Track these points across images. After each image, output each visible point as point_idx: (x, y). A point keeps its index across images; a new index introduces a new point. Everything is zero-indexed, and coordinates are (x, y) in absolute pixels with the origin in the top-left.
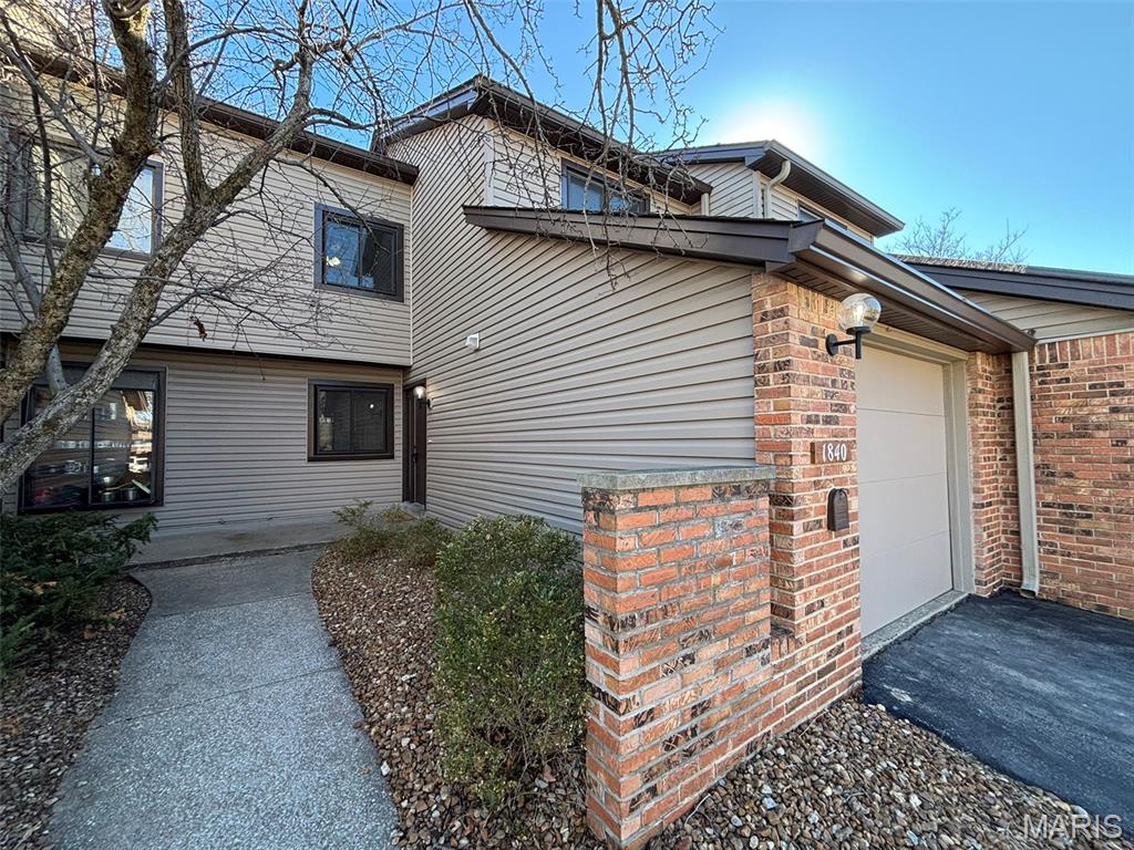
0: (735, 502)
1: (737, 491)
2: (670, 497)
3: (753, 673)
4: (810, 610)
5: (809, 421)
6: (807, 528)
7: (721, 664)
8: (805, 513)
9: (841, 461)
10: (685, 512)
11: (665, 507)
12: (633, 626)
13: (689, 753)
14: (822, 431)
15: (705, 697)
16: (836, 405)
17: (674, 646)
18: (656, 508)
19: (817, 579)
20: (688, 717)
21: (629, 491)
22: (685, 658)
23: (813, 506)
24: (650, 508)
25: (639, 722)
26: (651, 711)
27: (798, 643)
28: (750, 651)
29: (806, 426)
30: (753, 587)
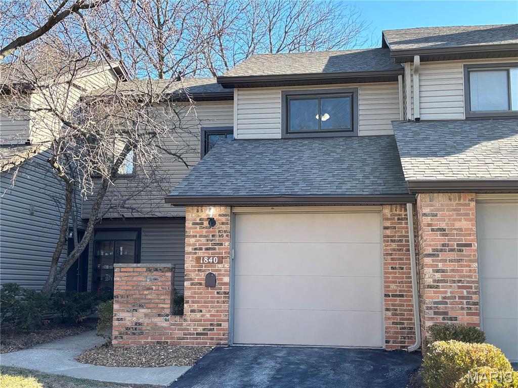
0: (155, 273)
1: (156, 270)
2: (131, 270)
3: (161, 322)
4: (192, 311)
5: (196, 249)
6: (192, 284)
7: (146, 315)
8: (191, 279)
9: (213, 262)
10: (136, 274)
11: (129, 272)
12: (118, 298)
13: (134, 334)
14: (204, 253)
15: (140, 321)
16: (214, 244)
17: (130, 306)
19: (198, 302)
20: (134, 324)
21: (118, 267)
22: (133, 310)
23: (197, 277)
24: (125, 272)
25: (118, 319)
26: (122, 319)
27: (185, 320)
28: (159, 315)
29: (194, 251)
30: (162, 298)
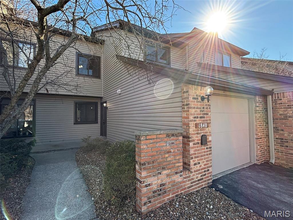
0: (172, 138)
1: (173, 135)
2: (155, 137)
3: (178, 178)
4: (195, 164)
5: (195, 118)
6: (194, 144)
7: (168, 175)
8: (194, 141)
9: (205, 127)
10: (158, 140)
11: (153, 139)
12: (145, 165)
13: (159, 195)
14: (199, 120)
15: (164, 182)
16: (204, 113)
17: (155, 170)
18: (151, 139)
19: (198, 157)
20: (159, 186)
21: (144, 136)
22: (158, 173)
23: (196, 139)
24: (150, 139)
25: (146, 186)
26: (149, 184)
27: (191, 172)
28: (176, 173)
29: (194, 119)
30: (177, 158)
